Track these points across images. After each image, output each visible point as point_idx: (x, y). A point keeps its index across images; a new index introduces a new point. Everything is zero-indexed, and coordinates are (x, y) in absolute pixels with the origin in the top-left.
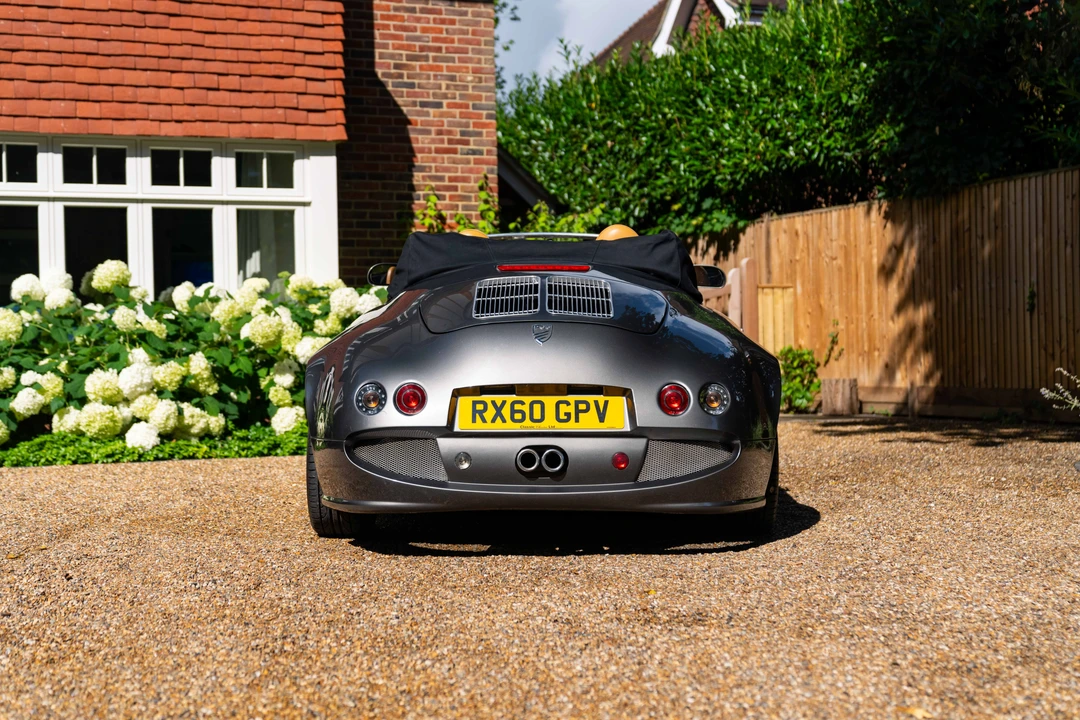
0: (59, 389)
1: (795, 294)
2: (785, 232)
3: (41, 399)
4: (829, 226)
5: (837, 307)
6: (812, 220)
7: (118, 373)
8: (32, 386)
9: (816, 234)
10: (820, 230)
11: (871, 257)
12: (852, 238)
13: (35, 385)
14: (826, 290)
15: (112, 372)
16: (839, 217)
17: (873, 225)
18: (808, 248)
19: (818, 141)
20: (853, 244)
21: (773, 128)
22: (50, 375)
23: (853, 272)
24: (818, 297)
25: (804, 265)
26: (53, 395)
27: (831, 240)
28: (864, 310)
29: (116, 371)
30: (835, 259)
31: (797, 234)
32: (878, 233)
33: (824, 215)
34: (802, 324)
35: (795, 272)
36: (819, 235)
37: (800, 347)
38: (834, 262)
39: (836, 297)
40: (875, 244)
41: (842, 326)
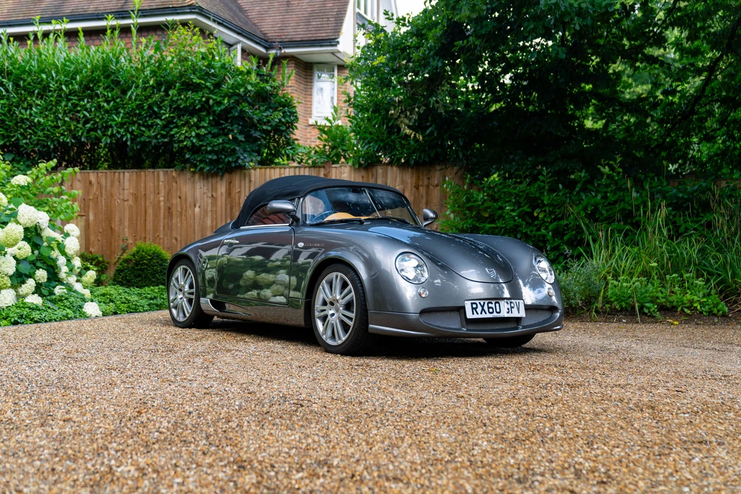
1: (87, 221)
2: (79, 181)
4: (122, 181)
5: (126, 230)
6: (106, 176)
9: (109, 184)
10: (112, 182)
11: (159, 202)
12: (142, 190)
14: (117, 219)
16: (130, 176)
17: (161, 183)
18: (101, 193)
19: (130, 130)
20: (143, 193)
21: (85, 116)
23: (143, 209)
24: (111, 224)
25: (97, 202)
27: (123, 189)
28: (151, 233)
30: (127, 200)
31: (90, 182)
32: (165, 188)
33: (117, 174)
34: (92, 238)
35: (89, 207)
36: (112, 186)
37: (91, 252)
38: (126, 203)
39: (127, 224)
40: (162, 194)
41: (130, 241)
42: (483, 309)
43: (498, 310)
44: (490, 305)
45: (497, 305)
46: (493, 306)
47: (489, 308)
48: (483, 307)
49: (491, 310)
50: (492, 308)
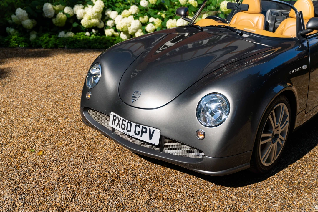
0: (160, 24)
3: (154, 27)
7: (177, 20)
8: (152, 23)
13: (153, 23)
15: (175, 20)
22: (158, 19)
26: (158, 26)
29: (176, 20)
42: (118, 124)
43: (129, 129)
44: (124, 122)
45: (129, 125)
46: (126, 124)
47: (123, 124)
48: (119, 121)
49: (123, 127)
50: (124, 125)
